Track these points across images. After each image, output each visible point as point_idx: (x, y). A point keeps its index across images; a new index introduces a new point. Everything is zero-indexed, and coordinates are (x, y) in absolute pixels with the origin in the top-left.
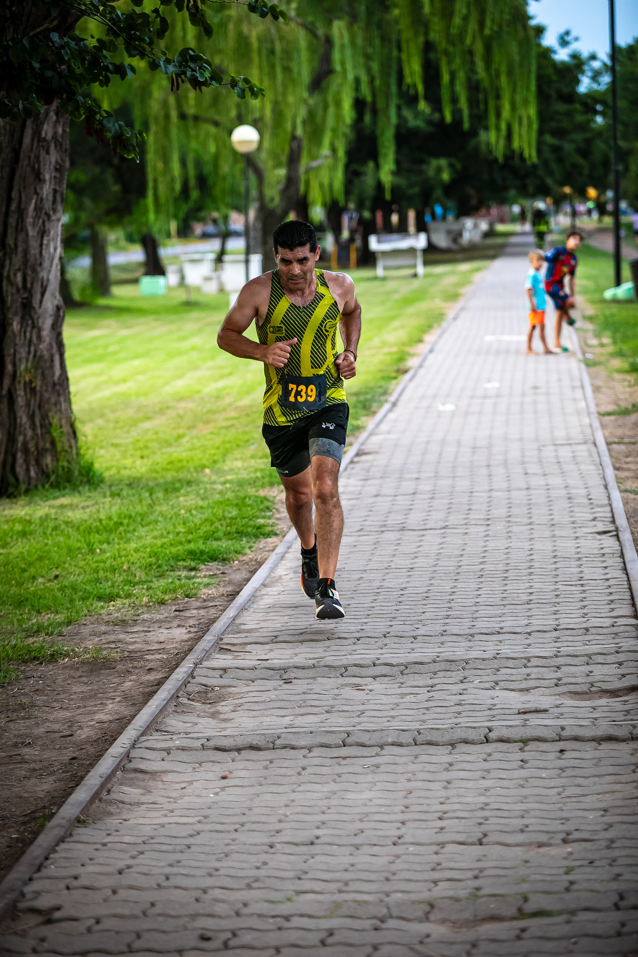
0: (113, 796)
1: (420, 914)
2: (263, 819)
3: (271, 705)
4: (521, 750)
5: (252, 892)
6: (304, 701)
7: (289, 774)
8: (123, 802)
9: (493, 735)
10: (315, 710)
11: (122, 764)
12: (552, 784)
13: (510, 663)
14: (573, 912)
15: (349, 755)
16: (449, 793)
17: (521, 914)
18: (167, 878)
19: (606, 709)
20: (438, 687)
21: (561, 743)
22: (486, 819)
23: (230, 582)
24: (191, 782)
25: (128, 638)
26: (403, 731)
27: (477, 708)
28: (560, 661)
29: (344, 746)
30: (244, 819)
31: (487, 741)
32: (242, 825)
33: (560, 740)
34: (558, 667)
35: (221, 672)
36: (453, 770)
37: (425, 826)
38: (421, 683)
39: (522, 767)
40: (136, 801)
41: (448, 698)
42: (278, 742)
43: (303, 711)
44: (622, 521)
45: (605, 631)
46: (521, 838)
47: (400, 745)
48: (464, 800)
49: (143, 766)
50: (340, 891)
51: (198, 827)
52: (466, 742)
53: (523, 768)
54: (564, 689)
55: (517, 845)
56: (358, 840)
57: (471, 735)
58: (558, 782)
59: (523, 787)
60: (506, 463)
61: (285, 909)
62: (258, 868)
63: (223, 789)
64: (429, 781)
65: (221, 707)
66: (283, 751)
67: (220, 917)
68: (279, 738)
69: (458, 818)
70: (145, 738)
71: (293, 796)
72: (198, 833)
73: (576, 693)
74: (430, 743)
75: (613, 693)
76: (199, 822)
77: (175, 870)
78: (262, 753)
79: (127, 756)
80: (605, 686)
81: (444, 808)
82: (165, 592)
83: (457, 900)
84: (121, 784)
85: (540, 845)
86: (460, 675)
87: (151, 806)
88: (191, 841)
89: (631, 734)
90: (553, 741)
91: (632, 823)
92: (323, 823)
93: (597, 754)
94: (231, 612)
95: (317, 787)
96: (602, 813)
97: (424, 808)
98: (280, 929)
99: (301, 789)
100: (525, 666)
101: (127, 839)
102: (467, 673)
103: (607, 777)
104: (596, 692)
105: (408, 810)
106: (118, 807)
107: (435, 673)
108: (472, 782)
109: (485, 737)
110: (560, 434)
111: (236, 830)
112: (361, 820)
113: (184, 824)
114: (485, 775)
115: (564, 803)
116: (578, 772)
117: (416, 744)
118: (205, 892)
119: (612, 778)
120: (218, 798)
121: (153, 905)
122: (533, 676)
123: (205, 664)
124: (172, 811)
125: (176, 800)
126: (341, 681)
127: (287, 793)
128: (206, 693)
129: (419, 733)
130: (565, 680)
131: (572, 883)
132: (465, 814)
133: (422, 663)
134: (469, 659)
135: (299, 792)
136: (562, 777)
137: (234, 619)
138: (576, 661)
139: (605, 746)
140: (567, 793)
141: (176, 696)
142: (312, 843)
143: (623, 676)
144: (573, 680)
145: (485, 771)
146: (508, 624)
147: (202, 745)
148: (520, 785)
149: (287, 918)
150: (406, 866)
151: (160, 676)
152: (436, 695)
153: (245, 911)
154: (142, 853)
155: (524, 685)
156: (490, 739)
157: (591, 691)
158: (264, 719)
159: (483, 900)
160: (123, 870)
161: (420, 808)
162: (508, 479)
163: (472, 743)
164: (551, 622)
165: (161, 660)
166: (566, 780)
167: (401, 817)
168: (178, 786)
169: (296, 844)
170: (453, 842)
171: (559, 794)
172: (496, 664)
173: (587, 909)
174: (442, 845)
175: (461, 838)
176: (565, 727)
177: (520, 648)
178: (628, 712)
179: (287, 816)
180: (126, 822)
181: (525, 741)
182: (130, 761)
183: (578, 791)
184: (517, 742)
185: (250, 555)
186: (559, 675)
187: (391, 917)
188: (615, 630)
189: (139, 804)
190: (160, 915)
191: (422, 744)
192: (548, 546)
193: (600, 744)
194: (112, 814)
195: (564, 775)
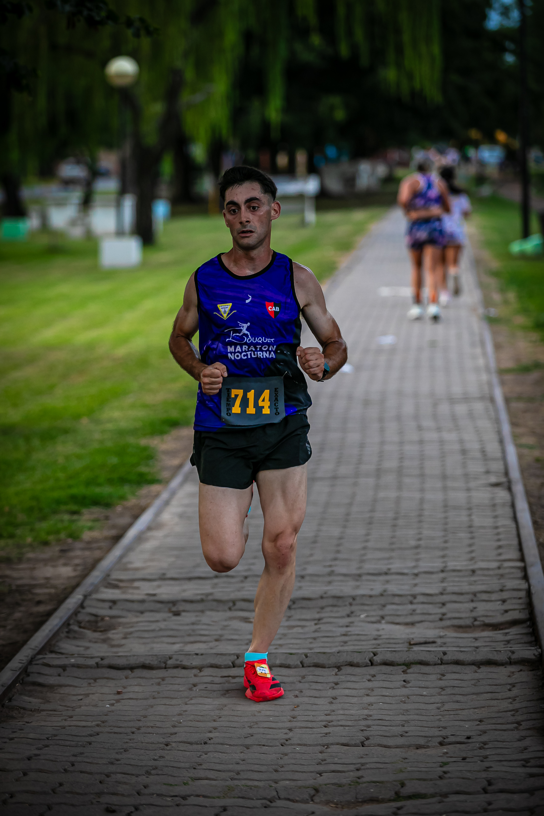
0: (14, 703)
1: (306, 796)
2: (158, 724)
3: (161, 633)
4: (405, 672)
5: (151, 777)
6: (193, 630)
7: (181, 689)
8: (24, 709)
9: (377, 659)
10: (204, 639)
11: (21, 677)
12: (432, 700)
13: (397, 600)
14: (446, 795)
15: (238, 675)
16: (334, 707)
17: (398, 797)
18: (73, 765)
19: (488, 639)
20: (324, 621)
21: (442, 667)
22: (369, 726)
23: (114, 527)
24: (87, 695)
25: (15, 574)
26: (291, 654)
27: (363, 638)
28: (445, 598)
29: (234, 667)
30: (141, 724)
31: (372, 664)
32: (138, 729)
33: (442, 663)
34: (444, 604)
35: (110, 604)
36: (338, 689)
37: (311, 732)
38: (308, 617)
39: (404, 687)
40: (37, 708)
41: (334, 629)
42: (170, 662)
43: (192, 639)
44: (515, 474)
45: (491, 573)
46: (400, 741)
47: (288, 667)
48: (347, 712)
49: (41, 680)
50: (232, 779)
51: (97, 729)
52: (351, 664)
53: (406, 687)
54: (448, 623)
55: (397, 747)
56: (248, 741)
57: (357, 659)
58: (438, 699)
59: (405, 703)
60: (399, 418)
61: (182, 790)
62: (155, 760)
63: (118, 701)
64: (316, 697)
65: (111, 634)
66: (175, 671)
67: (123, 795)
68: (170, 658)
69: (341, 726)
70: (40, 656)
71: (185, 708)
72: (98, 734)
73: (460, 627)
74: (317, 666)
75: (495, 627)
76: (98, 725)
77: (79, 759)
78: (154, 672)
79: (25, 671)
80: (487, 621)
81: (329, 718)
82: (49, 533)
83: (340, 785)
84: (21, 694)
85: (418, 747)
86: (347, 610)
87: (51, 713)
88: (92, 739)
89: (510, 658)
90: (435, 665)
91: (505, 730)
92: (215, 728)
93: (477, 676)
94: (117, 552)
95: (209, 700)
96: (478, 723)
97: (311, 718)
98: (178, 805)
99: (192, 702)
100: (411, 603)
101: (32, 736)
102: (354, 608)
103: (485, 694)
104: (479, 626)
105: (295, 720)
106: (20, 713)
107: (322, 608)
108: (356, 699)
109: (370, 661)
110: (457, 390)
111: (133, 733)
112: (251, 727)
113: (84, 727)
114: (369, 692)
115: (442, 716)
116: (456, 690)
117: (303, 666)
118: (108, 776)
119: (489, 696)
120: (113, 708)
121: (61, 785)
122: (418, 611)
123: (95, 596)
124: (71, 717)
125: (73, 709)
126: (229, 614)
127: (179, 705)
128: (96, 622)
129: (306, 656)
130: (449, 615)
131: (445, 772)
132: (349, 723)
133: (309, 599)
134: (356, 596)
135: (191, 704)
136: (442, 695)
137: (121, 557)
138: (461, 598)
139: (484, 669)
140: (447, 707)
141: (67, 624)
142: (205, 743)
143: (506, 611)
144: (457, 615)
145: (369, 689)
146: (396, 566)
147: (97, 663)
148: (402, 701)
149: (184, 798)
150: (293, 761)
151: (48, 608)
152: (323, 627)
153: (146, 791)
154: (47, 746)
155: (409, 619)
156: (374, 663)
157: (474, 626)
158: (155, 645)
159: (364, 785)
160: (31, 757)
161: (306, 718)
162: (401, 432)
163: (357, 665)
164: (438, 564)
165: (50, 594)
166: (445, 697)
167: (289, 725)
168: (75, 698)
169: (191, 743)
170: (338, 744)
171: (438, 709)
172: (382, 600)
173: (458, 793)
174: (328, 746)
175: (344, 740)
176: (448, 652)
177: (406, 587)
178: (508, 642)
179: (181, 723)
180: (29, 724)
181: (408, 665)
182: (28, 675)
183: (456, 706)
184: (400, 665)
185: (132, 501)
186: (444, 610)
187: (279, 798)
188: (501, 571)
189: (39, 711)
190: (68, 792)
191: (309, 666)
192: (439, 496)
193: (479, 668)
194: (15, 718)
195: (443, 693)
